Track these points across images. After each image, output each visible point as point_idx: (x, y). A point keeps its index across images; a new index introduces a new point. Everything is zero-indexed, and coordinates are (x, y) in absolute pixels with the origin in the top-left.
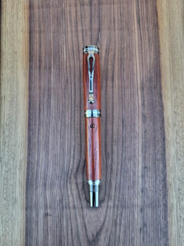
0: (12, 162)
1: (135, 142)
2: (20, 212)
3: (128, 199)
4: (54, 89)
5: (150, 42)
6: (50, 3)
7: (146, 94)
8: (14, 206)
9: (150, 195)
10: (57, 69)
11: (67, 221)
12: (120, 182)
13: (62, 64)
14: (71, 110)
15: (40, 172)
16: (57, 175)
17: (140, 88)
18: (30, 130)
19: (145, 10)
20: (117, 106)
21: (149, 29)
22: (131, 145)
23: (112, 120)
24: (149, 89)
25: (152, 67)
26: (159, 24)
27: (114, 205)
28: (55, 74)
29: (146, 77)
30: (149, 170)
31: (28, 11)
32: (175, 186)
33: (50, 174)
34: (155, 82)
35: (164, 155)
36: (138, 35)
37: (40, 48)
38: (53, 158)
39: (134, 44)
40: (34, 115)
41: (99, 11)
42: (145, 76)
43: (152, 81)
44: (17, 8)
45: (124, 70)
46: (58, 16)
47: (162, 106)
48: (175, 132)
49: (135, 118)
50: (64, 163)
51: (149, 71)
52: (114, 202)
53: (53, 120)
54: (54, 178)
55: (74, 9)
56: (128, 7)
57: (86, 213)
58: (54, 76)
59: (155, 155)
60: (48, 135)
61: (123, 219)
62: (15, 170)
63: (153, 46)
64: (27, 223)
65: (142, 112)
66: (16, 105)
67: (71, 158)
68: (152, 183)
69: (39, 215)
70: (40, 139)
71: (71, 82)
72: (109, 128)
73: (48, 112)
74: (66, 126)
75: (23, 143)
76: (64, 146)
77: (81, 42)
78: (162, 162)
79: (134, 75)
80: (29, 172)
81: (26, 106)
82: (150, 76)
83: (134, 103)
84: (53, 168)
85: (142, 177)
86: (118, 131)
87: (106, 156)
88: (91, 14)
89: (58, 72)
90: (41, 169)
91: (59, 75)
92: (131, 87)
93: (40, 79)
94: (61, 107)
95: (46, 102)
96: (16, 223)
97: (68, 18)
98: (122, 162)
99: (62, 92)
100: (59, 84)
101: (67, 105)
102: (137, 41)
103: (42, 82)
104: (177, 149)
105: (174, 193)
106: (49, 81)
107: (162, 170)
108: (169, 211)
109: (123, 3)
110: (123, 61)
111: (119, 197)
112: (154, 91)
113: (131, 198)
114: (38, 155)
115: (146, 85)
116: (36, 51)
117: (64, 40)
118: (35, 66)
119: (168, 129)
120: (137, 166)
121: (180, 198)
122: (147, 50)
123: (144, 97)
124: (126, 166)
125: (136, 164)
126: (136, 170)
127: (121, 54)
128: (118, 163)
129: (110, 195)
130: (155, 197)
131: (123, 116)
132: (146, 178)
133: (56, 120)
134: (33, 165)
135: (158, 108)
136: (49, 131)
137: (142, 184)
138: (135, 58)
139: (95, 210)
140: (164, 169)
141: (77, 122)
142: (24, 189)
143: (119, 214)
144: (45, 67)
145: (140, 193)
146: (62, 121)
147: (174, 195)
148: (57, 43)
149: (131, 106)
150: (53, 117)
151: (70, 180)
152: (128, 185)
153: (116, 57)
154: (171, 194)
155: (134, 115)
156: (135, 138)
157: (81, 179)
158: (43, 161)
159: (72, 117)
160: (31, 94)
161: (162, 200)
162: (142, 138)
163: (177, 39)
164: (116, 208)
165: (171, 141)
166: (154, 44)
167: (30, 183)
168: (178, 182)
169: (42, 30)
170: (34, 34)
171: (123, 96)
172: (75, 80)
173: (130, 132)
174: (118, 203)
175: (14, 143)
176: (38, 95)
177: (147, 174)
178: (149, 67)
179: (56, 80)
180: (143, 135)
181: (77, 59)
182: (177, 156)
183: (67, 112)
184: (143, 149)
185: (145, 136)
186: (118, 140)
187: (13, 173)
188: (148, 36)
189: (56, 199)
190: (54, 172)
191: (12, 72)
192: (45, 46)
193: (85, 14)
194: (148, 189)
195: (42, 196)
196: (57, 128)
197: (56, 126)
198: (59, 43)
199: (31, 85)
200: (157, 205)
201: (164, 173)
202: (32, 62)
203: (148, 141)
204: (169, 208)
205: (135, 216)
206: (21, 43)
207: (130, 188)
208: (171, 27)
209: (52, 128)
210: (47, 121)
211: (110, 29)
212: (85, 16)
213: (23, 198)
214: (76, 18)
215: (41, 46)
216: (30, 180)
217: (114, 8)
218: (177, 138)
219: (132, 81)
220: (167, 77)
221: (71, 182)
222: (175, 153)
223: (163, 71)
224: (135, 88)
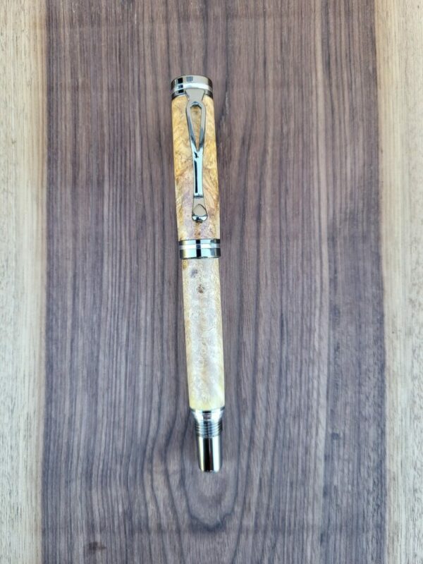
0: (6, 420)
1: (311, 374)
2: (28, 540)
3: (290, 511)
4: (110, 238)
5: (356, 120)
6: (101, 12)
7: (341, 254)
8: (13, 526)
9: (345, 502)
10: (119, 186)
11: (142, 562)
12: (272, 471)
13: (130, 174)
14: (154, 291)
15: (76, 443)
16: (119, 452)
17: (326, 239)
18: (52, 340)
19: (345, 36)
20: (269, 282)
21: (353, 86)
22: (301, 381)
23: (256, 318)
24: (348, 241)
25: (357, 185)
26: (378, 74)
27: (256, 525)
28: (113, 198)
29: (343, 210)
30: (344, 444)
31: (44, 32)
32: (404, 481)
33: (100, 449)
34: (365, 224)
35: (381, 408)
36: (326, 100)
37: (75, 130)
38: (109, 409)
39: (315, 126)
40: (60, 303)
41: (228, 34)
42: (341, 209)
43: (357, 221)
44: (16, 23)
45: (287, 190)
46: (122, 47)
47: (379, 284)
48: (409, 351)
49: (311, 314)
50: (137, 423)
51: (351, 194)
52: (256, 518)
53: (109, 316)
54: (112, 459)
55: (164, 28)
56: (300, 26)
57: (189, 544)
58: (111, 204)
59: (359, 408)
60: (95, 355)
61: (277, 560)
63: (361, 129)
65: (330, 298)
66: (16, 277)
67: (153, 411)
68: (350, 474)
69: (75, 547)
70: (75, 364)
71: (154, 221)
72: (248, 337)
73: (94, 296)
74: (140, 331)
75: (35, 373)
76: (135, 382)
78: (376, 422)
79: (311, 205)
80: (50, 443)
81: (39, 280)
82: (353, 208)
83: (311, 277)
84: (108, 436)
85: (325, 459)
86: (270, 347)
87: (238, 407)
88: (206, 44)
89: (121, 194)
90: (80, 437)
91: (123, 201)
92: (303, 237)
93: (75, 213)
94: (128, 284)
95: (90, 270)
97: (148, 52)
98: (277, 421)
99: (130, 245)
100: (123, 225)
101: (142, 280)
102: (322, 117)
103: (80, 219)
104: (413, 393)
105: (402, 500)
106: (97, 217)
107: (374, 442)
108: (387, 541)
109: (288, 16)
110: (286, 168)
111: (269, 505)
113: (298, 510)
114: (71, 402)
115: (342, 230)
116: (66, 139)
117: (137, 113)
118: (62, 178)
119: (392, 342)
120: (314, 433)
121: (416, 509)
122: (346, 140)
123: (335, 262)
124: (288, 431)
125: (311, 427)
126: (311, 442)
127: (281, 150)
128: (267, 425)
129: (247, 501)
130: (355, 508)
131: (282, 307)
132: (336, 463)
133: (116, 316)
134: (59, 426)
135: (370, 290)
136: (98, 345)
137: (325, 476)
138: (315, 162)
139: (210, 536)
140: (380, 440)
141: (168, 321)
142: (36, 486)
143: (268, 547)
144: (89, 180)
145: (319, 498)
146: (131, 319)
147: (402, 504)
148: (118, 116)
149: (303, 283)
150: (109, 308)
151: (150, 466)
152: (290, 480)
153: (269, 157)
154: (394, 501)
155: (311, 308)
156: (311, 365)
157: (176, 461)
158: (85, 417)
159: (156, 310)
160: (53, 250)
161: (373, 516)
162: (329, 363)
164: (260, 533)
165: (399, 373)
166: (365, 124)
167: (52, 471)
168: (412, 472)
169: (80, 84)
170: (59, 92)
171: (285, 259)
172: (163, 216)
174: (266, 521)
175: (11, 373)
176: (71, 253)
177: (339, 451)
178: (351, 186)
180: (332, 355)
182: (412, 409)
183: (144, 296)
184: (330, 391)
185: (337, 359)
186: (269, 368)
187: (11, 447)
188: (351, 105)
189: (116, 510)
190: (111, 446)
191: (5, 193)
192: (88, 127)
193: (190, 44)
194: (339, 489)
195: (81, 503)
196: (118, 338)
197: (116, 332)
198: (124, 118)
199: (53, 226)
200: (361, 527)
201: (380, 451)
202: (54, 166)
203: (341, 372)
204: (389, 534)
205: (306, 551)
206: (26, 116)
207: (297, 485)
208: (409, 82)
209: (105, 337)
210: (92, 320)
211: (254, 85)
212: (190, 47)
213: (36, 507)
214: (168, 53)
215: (78, 126)
216: (53, 463)
217: (265, 27)
218: (414, 365)
219: (307, 219)
220: (394, 212)
221: (152, 468)
222: (408, 402)
223: (386, 195)
224: (314, 238)
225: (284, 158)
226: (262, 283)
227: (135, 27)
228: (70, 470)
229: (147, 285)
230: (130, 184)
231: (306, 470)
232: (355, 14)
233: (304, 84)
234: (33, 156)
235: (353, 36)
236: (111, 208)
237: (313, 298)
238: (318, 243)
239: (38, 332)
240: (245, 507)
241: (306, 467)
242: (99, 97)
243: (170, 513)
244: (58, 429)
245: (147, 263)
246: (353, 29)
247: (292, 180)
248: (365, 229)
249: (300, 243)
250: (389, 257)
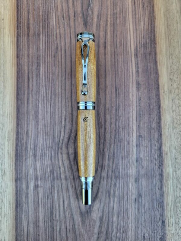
1: (129, 111)
2: (9, 184)
3: (122, 169)
4: (43, 57)
5: (144, 7)
7: (140, 61)
8: (2, 178)
9: (145, 164)
10: (46, 36)
11: (58, 193)
13: (51, 31)
14: (62, 78)
16: (48, 146)
17: (134, 55)
18: (19, 99)
22: (125, 114)
23: (105, 88)
24: (143, 55)
25: (146, 33)
27: (107, 175)
28: (44, 41)
29: (140, 43)
30: (144, 140)
32: (171, 155)
33: (40, 144)
34: (150, 48)
35: (159, 124)
37: (28, 14)
38: (43, 128)
39: (128, 10)
40: (22, 84)
43: (147, 47)
45: (117, 36)
47: (157, 73)
48: (171, 99)
49: (128, 86)
50: (55, 133)
51: (143, 37)
52: (107, 172)
53: (43, 89)
54: (45, 148)
58: (43, 43)
60: (37, 105)
61: (117, 190)
62: (3, 141)
63: (147, 11)
64: (16, 195)
65: (136, 79)
66: (4, 74)
67: (62, 128)
68: (147, 152)
69: (30, 187)
70: (29, 109)
71: (61, 49)
72: (102, 96)
73: (37, 81)
74: (56, 94)
75: (12, 113)
76: (54, 116)
77: (72, 8)
78: (158, 130)
79: (127, 41)
80: (18, 142)
81: (14, 74)
82: (144, 42)
83: (128, 70)
84: (43, 139)
85: (136, 146)
86: (111, 100)
87: (98, 125)
89: (47, 39)
90: (31, 141)
91: (48, 42)
92: (124, 54)
93: (28, 47)
94: (51, 75)
95: (35, 70)
96: (6, 195)
98: (115, 131)
99: (52, 60)
100: (48, 51)
101: (57, 73)
102: (130, 6)
103: (30, 49)
104: (173, 117)
105: (170, 163)
106: (38, 49)
107: (157, 138)
108: (164, 181)
110: (116, 27)
111: (113, 167)
112: (148, 57)
113: (125, 168)
114: (27, 125)
115: (140, 51)
116: (24, 18)
117: (54, 6)
118: (23, 34)
119: (163, 96)
120: (131, 135)
121: (176, 167)
122: (140, 15)
123: (138, 64)
124: (120, 135)
125: (130, 133)
126: (130, 139)
127: (114, 20)
128: (111, 132)
129: (103, 165)
130: (150, 167)
131: (116, 83)
132: (141, 148)
133: (46, 89)
134: (22, 135)
135: (153, 75)
136: (39, 101)
137: (137, 154)
138: (128, 24)
140: (159, 138)
141: (68, 90)
142: (13, 161)
143: (113, 185)
144: (34, 34)
145: (134, 163)
146: (52, 90)
147: (170, 164)
148: (46, 8)
149: (124, 73)
150: (43, 86)
151: (61, 151)
152: (122, 155)
153: (109, 23)
154: (167, 163)
155: (128, 83)
156: (129, 106)
157: (72, 149)
158: (33, 131)
159: (63, 85)
160: (19, 62)
161: (158, 170)
162: (137, 106)
163: (172, 3)
164: (109, 179)
165: (167, 109)
166: (148, 8)
167: (19, 154)
168: (174, 151)
171: (116, 63)
172: (65, 47)
173: (124, 100)
174: (111, 174)
175: (2, 113)
176: (27, 63)
177: (142, 143)
178: (143, 33)
180: (138, 103)
181: (67, 25)
182: (173, 124)
183: (57, 80)
184: (137, 117)
185: (140, 104)
186: (111, 109)
187: (2, 144)
189: (47, 170)
190: (44, 143)
192: (33, 12)
194: (143, 159)
195: (32, 167)
196: (47, 98)
197: (46, 95)
198: (48, 9)
199: (19, 53)
200: (153, 175)
201: (160, 142)
202: (20, 29)
203: (142, 109)
204: (165, 177)
205: (129, 186)
206: (8, 9)
207: (124, 158)
209: (42, 97)
213: (13, 169)
215: (29, 12)
216: (20, 151)
218: (173, 105)
219: (125, 47)
220: (162, 43)
221: (62, 152)
222: (171, 121)
223: (158, 36)
224: (129, 54)
225: (115, 23)
226: (107, 73)
228: (27, 154)
229: (59, 76)
230: (51, 35)
231: (128, 152)
236: (43, 45)
238: (130, 57)
240: (102, 168)
241: (128, 150)
242: (38, 1)
243: (70, 171)
244: (22, 137)
245: (59, 67)
247: (119, 31)
248: (150, 50)
249: (123, 57)
250: (160, 62)
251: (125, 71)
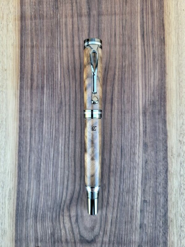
1: (134, 173)
2: (9, 244)
3: (125, 235)
4: (47, 111)
5: (155, 60)
6: (44, 13)
7: (148, 120)
8: (2, 238)
9: (149, 231)
10: (51, 89)
12: (117, 217)
13: (56, 84)
14: (65, 135)
15: (30, 202)
16: (49, 207)
17: (142, 113)
18: (21, 157)
19: (151, 23)
20: (116, 132)
21: (154, 45)
22: (130, 176)
23: (110, 148)
24: (151, 114)
26: (165, 40)
27: (109, 240)
28: (48, 95)
29: (149, 100)
30: (149, 205)
31: (19, 22)
32: (176, 222)
33: (41, 205)
34: (159, 106)
35: (166, 189)
36: (142, 51)
37: (32, 65)
38: (45, 188)
39: (137, 63)
40: (24, 140)
41: (99, 23)
42: (148, 99)
43: (156, 105)
44: (7, 18)
45: (124, 91)
46: (53, 29)
47: (165, 133)
48: (179, 164)
49: (135, 147)
50: (57, 193)
51: (153, 93)
52: (110, 237)
53: (45, 146)
54: (46, 210)
55: (71, 20)
56: (131, 19)
58: (47, 97)
59: (156, 189)
60: (39, 163)
63: (158, 65)
65: (143, 139)
66: (6, 129)
67: (64, 189)
68: (152, 218)
70: (31, 167)
71: (66, 105)
72: (107, 156)
73: (39, 138)
74: (59, 153)
75: (13, 171)
76: (57, 176)
77: (78, 59)
78: (164, 195)
79: (135, 97)
80: (19, 202)
81: (16, 130)
82: (154, 99)
83: (135, 130)
84: (44, 199)
85: (141, 212)
86: (116, 161)
87: (102, 188)
88: (89, 27)
89: (51, 93)
90: (32, 199)
91: (52, 95)
92: (131, 112)
93: (31, 101)
94: (54, 132)
95: (38, 126)
97: (64, 31)
98: (119, 194)
99: (55, 115)
100: (52, 106)
101: (61, 131)
102: (140, 59)
103: (34, 103)
104: (180, 182)
105: (175, 230)
106: (41, 103)
107: (163, 204)
109: (125, 14)
110: (124, 81)
111: (115, 232)
113: (128, 234)
114: (29, 184)
115: (149, 109)
116: (28, 69)
117: (59, 57)
118: (26, 86)
119: (171, 159)
121: (182, 235)
122: (151, 69)
123: (146, 123)
124: (124, 199)
125: (134, 197)
126: (134, 204)
127: (122, 73)
128: (115, 196)
129: (106, 229)
130: (154, 234)
131: (122, 143)
132: (145, 213)
133: (49, 146)
135: (161, 136)
136: (41, 159)
137: (140, 219)
138: (137, 79)
139: (89, 245)
140: (165, 203)
141: (71, 149)
142: (13, 221)
144: (38, 87)
145: (138, 229)
146: (55, 148)
147: (175, 233)
148: (51, 58)
149: (131, 133)
150: (46, 143)
152: (125, 220)
153: (116, 77)
154: (172, 231)
155: (135, 144)
156: (134, 169)
157: (74, 211)
158: (34, 191)
159: (66, 144)
160: (22, 117)
161: (162, 238)
162: (143, 168)
164: (111, 244)
165: (174, 173)
166: (159, 62)
167: (20, 214)
168: (180, 218)
169: (34, 45)
170: (25, 49)
171: (123, 122)
172: (70, 102)
173: (129, 162)
174: (114, 239)
175: (3, 171)
176: (30, 118)
177: (147, 208)
178: (153, 89)
179: (49, 102)
180: (144, 165)
181: (72, 78)
182: (180, 190)
183: (61, 138)
184: (143, 181)
185: (146, 167)
186: (116, 171)
187: (2, 203)
188: (153, 53)
189: (47, 232)
190: (46, 204)
191: (2, 92)
192: (38, 63)
193: (82, 27)
194: (147, 225)
195: (32, 229)
196: (49, 156)
197: (48, 153)
198: (53, 60)
199: (22, 106)
200: (156, 243)
201: (165, 208)
202: (23, 80)
203: (148, 172)
204: (169, 246)
206: (11, 59)
207: (128, 223)
208: (179, 43)
209: (44, 155)
210: (38, 148)
211: (110, 45)
212: (82, 28)
213: (13, 230)
214: (73, 31)
215: (33, 63)
216: (20, 211)
217: (115, 20)
218: (181, 170)
219: (133, 104)
220: (172, 101)
221: (64, 214)
222: (178, 186)
223: (169, 93)
224: (136, 113)
225: (123, 77)
226: (113, 132)
227: (59, 20)
228: (28, 214)
229: (62, 133)
231: (132, 217)
232: (155, 14)
233: (132, 44)
234: (14, 76)
235: (154, 23)
236: (47, 99)
237: (136, 139)
238: (138, 114)
239: (15, 153)
240: (105, 232)
241: (132, 215)
242: (43, 51)
243: (71, 234)
244: (23, 196)
245: (62, 123)
246: (154, 20)
247: (127, 86)
248: (159, 108)
249: (130, 114)
250: (170, 121)
251: (132, 131)
